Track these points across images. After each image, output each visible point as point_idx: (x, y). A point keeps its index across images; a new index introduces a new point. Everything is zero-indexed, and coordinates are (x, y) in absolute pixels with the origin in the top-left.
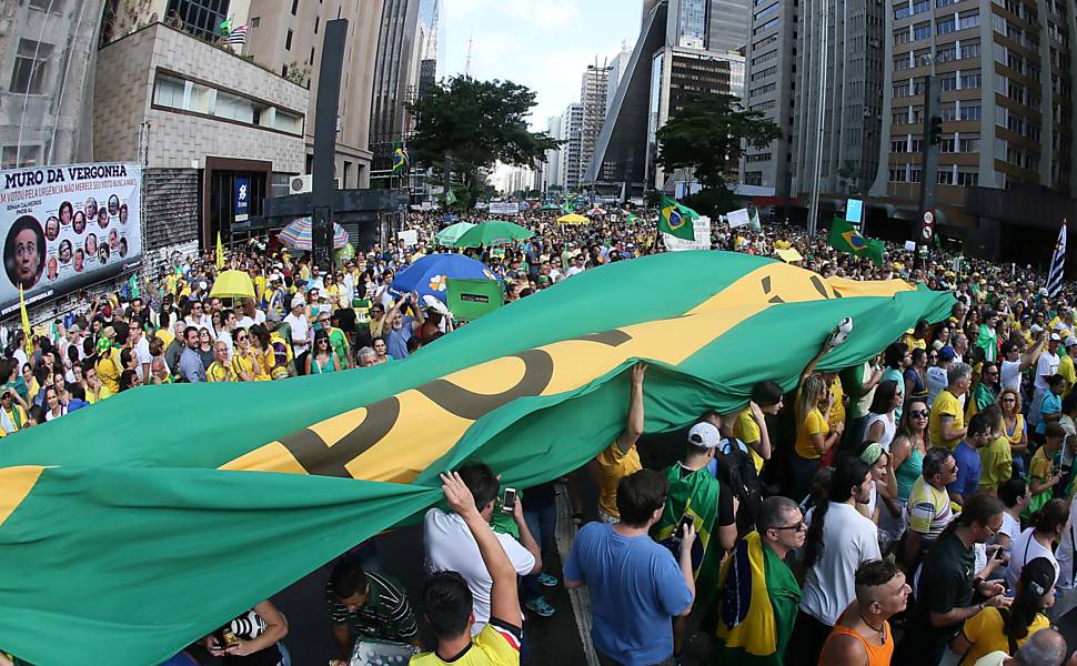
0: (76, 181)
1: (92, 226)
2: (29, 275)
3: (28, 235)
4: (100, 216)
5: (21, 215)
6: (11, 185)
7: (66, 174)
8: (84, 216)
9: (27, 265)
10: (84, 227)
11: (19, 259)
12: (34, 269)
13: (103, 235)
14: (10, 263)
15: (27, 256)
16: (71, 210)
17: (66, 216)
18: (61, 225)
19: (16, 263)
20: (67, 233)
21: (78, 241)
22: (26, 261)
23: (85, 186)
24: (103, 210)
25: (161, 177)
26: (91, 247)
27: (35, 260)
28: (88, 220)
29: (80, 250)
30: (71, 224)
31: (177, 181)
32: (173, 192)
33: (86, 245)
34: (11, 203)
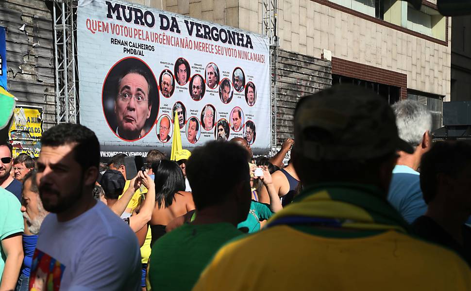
0: (194, 38)
1: (212, 97)
2: (133, 126)
3: (135, 81)
4: (222, 87)
5: (128, 55)
6: (114, 15)
7: (182, 26)
8: (203, 82)
9: (132, 114)
10: (202, 95)
11: (123, 103)
12: (140, 121)
13: (224, 110)
14: (111, 104)
15: (133, 102)
16: (188, 70)
17: (182, 75)
18: (176, 84)
19: (119, 108)
20: (182, 94)
21: (194, 107)
22: (131, 109)
23: (205, 48)
24: (226, 82)
25: (290, 62)
26: (208, 120)
27: (144, 112)
28: (207, 88)
29: (194, 119)
30: (187, 85)
31: (309, 72)
32: (304, 83)
33: (202, 116)
34: (115, 36)
